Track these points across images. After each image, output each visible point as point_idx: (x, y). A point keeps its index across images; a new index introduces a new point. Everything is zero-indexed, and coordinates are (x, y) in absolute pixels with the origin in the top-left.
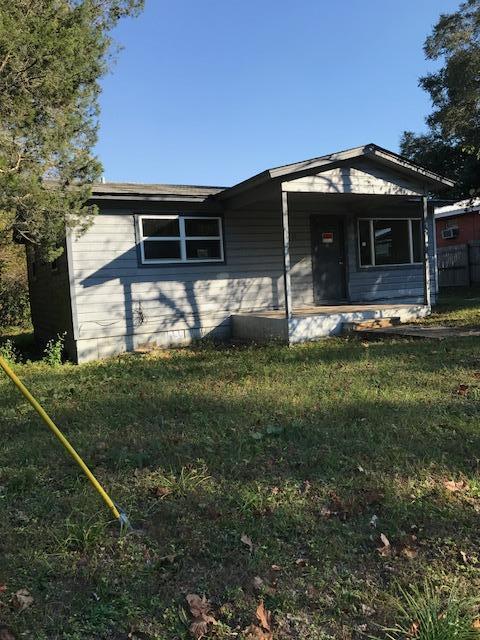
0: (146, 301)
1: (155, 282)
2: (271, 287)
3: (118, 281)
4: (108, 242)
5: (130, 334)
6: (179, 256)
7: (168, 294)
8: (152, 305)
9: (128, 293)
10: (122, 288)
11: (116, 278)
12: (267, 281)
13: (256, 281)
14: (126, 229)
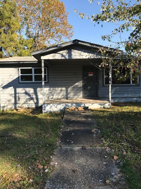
0: (21, 93)
1: (24, 88)
2: (65, 91)
3: (12, 87)
4: (10, 75)
5: (15, 103)
6: (32, 80)
7: (28, 92)
8: (23, 95)
9: (15, 91)
10: (14, 89)
11: (12, 86)
12: (64, 89)
13: (60, 89)
14: (16, 72)
